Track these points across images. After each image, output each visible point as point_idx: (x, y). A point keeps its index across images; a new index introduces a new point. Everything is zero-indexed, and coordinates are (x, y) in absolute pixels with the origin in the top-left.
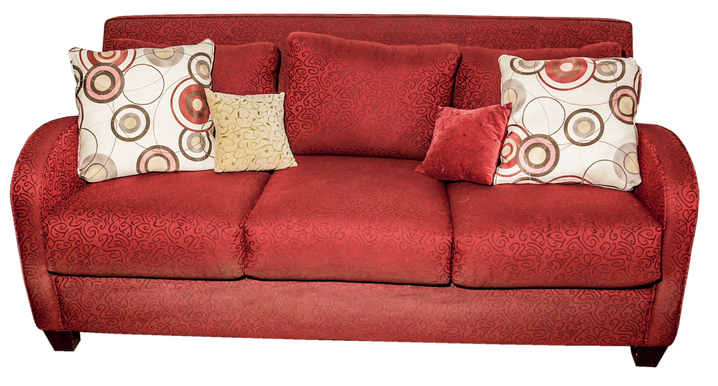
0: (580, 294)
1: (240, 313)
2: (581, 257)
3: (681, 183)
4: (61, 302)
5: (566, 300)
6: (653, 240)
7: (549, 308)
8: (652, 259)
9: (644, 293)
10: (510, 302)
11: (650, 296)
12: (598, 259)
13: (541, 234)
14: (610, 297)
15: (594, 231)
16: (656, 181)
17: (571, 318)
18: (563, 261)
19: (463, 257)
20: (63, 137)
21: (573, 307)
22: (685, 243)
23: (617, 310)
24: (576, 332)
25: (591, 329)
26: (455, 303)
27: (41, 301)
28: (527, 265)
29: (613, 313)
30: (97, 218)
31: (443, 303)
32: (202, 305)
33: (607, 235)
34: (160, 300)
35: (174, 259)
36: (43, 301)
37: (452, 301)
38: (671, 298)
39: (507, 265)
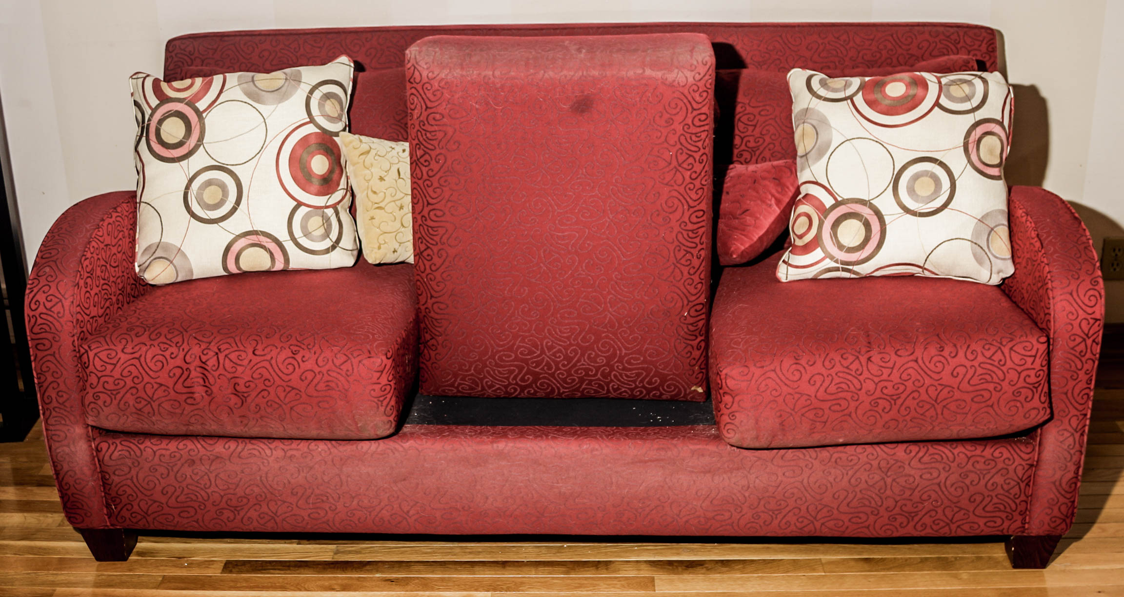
0: (921, 454)
1: (388, 495)
2: (922, 390)
3: (1077, 277)
4: (105, 482)
5: (899, 464)
6: (1033, 358)
7: (873, 478)
8: (1034, 387)
9: (1021, 451)
10: (811, 468)
11: (1030, 455)
12: (949, 393)
13: (858, 357)
14: (969, 458)
15: (940, 347)
16: (1037, 274)
17: (908, 493)
18: (895, 397)
19: (737, 399)
20: (105, 224)
21: (910, 476)
22: (1084, 370)
23: (980, 479)
24: (916, 513)
25: (940, 510)
26: (725, 472)
27: (75, 481)
28: (837, 408)
29: (974, 483)
30: (165, 340)
31: (705, 472)
32: (328, 483)
33: (961, 354)
34: (261, 477)
35: (284, 406)
36: (77, 481)
37: (719, 468)
38: (1065, 458)
39: (806, 409)
